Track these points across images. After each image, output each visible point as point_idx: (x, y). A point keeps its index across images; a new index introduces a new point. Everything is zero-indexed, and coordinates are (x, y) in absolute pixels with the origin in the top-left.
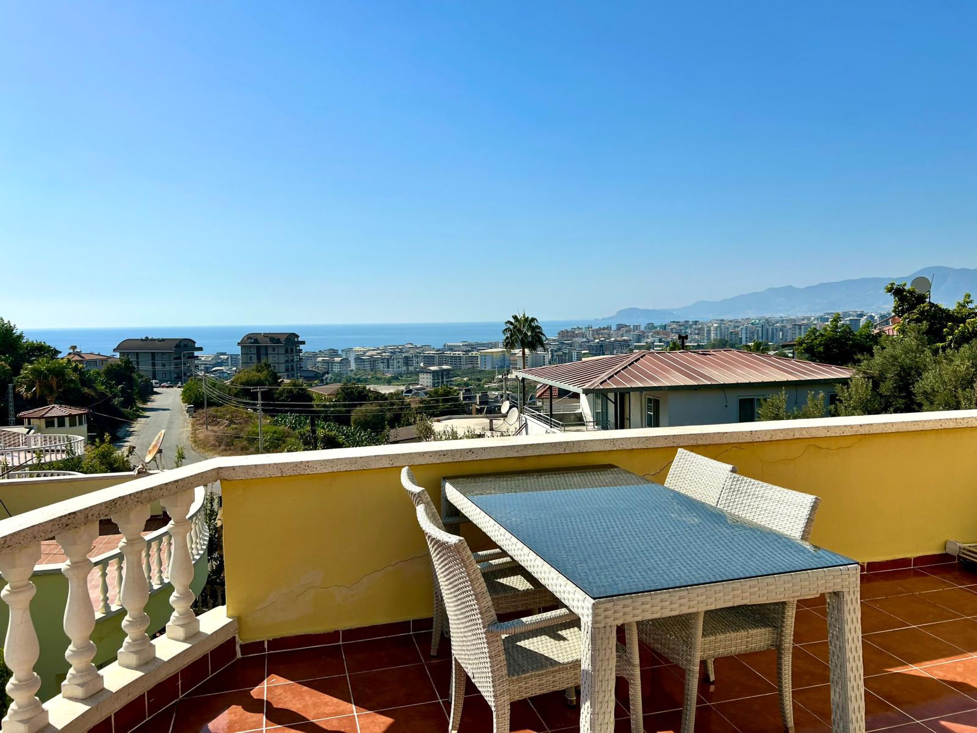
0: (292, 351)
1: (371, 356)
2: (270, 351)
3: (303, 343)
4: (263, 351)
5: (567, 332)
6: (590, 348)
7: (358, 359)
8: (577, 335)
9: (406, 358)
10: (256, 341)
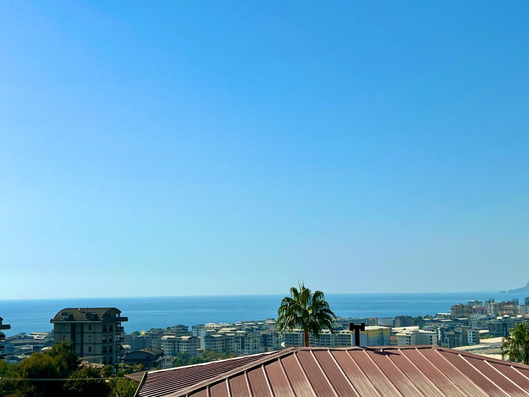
0: (111, 329)
1: (224, 334)
2: (86, 329)
3: (125, 319)
4: (78, 330)
5: (463, 306)
6: (490, 327)
7: (209, 337)
8: (475, 311)
9: (265, 336)
10: (71, 318)
